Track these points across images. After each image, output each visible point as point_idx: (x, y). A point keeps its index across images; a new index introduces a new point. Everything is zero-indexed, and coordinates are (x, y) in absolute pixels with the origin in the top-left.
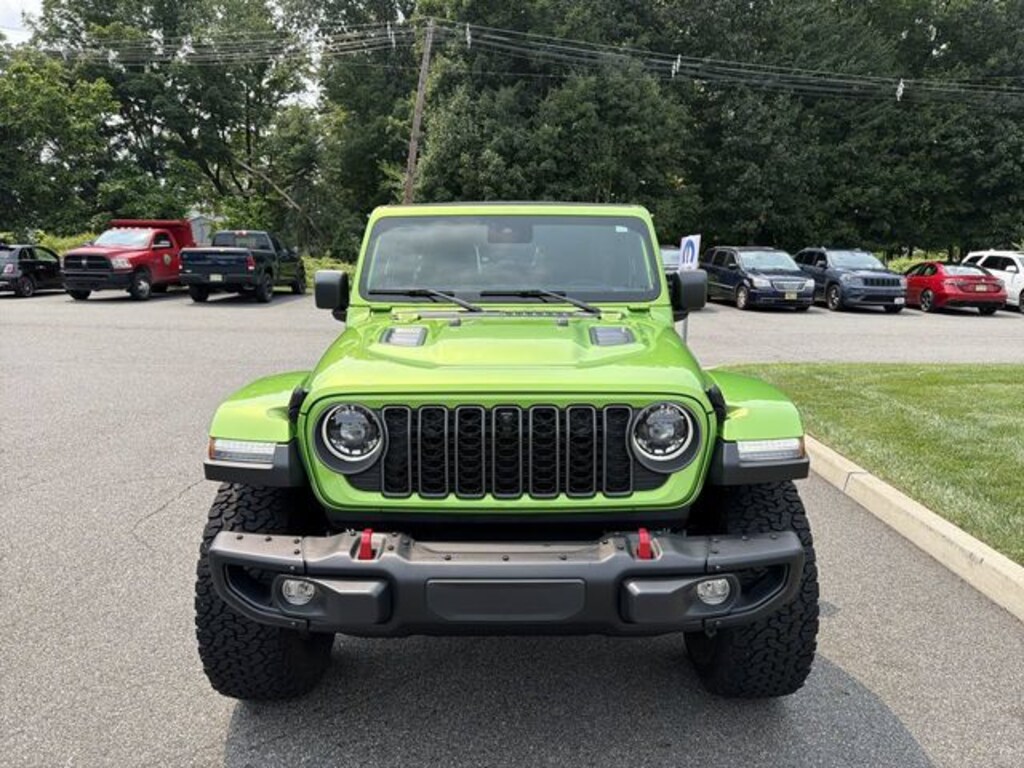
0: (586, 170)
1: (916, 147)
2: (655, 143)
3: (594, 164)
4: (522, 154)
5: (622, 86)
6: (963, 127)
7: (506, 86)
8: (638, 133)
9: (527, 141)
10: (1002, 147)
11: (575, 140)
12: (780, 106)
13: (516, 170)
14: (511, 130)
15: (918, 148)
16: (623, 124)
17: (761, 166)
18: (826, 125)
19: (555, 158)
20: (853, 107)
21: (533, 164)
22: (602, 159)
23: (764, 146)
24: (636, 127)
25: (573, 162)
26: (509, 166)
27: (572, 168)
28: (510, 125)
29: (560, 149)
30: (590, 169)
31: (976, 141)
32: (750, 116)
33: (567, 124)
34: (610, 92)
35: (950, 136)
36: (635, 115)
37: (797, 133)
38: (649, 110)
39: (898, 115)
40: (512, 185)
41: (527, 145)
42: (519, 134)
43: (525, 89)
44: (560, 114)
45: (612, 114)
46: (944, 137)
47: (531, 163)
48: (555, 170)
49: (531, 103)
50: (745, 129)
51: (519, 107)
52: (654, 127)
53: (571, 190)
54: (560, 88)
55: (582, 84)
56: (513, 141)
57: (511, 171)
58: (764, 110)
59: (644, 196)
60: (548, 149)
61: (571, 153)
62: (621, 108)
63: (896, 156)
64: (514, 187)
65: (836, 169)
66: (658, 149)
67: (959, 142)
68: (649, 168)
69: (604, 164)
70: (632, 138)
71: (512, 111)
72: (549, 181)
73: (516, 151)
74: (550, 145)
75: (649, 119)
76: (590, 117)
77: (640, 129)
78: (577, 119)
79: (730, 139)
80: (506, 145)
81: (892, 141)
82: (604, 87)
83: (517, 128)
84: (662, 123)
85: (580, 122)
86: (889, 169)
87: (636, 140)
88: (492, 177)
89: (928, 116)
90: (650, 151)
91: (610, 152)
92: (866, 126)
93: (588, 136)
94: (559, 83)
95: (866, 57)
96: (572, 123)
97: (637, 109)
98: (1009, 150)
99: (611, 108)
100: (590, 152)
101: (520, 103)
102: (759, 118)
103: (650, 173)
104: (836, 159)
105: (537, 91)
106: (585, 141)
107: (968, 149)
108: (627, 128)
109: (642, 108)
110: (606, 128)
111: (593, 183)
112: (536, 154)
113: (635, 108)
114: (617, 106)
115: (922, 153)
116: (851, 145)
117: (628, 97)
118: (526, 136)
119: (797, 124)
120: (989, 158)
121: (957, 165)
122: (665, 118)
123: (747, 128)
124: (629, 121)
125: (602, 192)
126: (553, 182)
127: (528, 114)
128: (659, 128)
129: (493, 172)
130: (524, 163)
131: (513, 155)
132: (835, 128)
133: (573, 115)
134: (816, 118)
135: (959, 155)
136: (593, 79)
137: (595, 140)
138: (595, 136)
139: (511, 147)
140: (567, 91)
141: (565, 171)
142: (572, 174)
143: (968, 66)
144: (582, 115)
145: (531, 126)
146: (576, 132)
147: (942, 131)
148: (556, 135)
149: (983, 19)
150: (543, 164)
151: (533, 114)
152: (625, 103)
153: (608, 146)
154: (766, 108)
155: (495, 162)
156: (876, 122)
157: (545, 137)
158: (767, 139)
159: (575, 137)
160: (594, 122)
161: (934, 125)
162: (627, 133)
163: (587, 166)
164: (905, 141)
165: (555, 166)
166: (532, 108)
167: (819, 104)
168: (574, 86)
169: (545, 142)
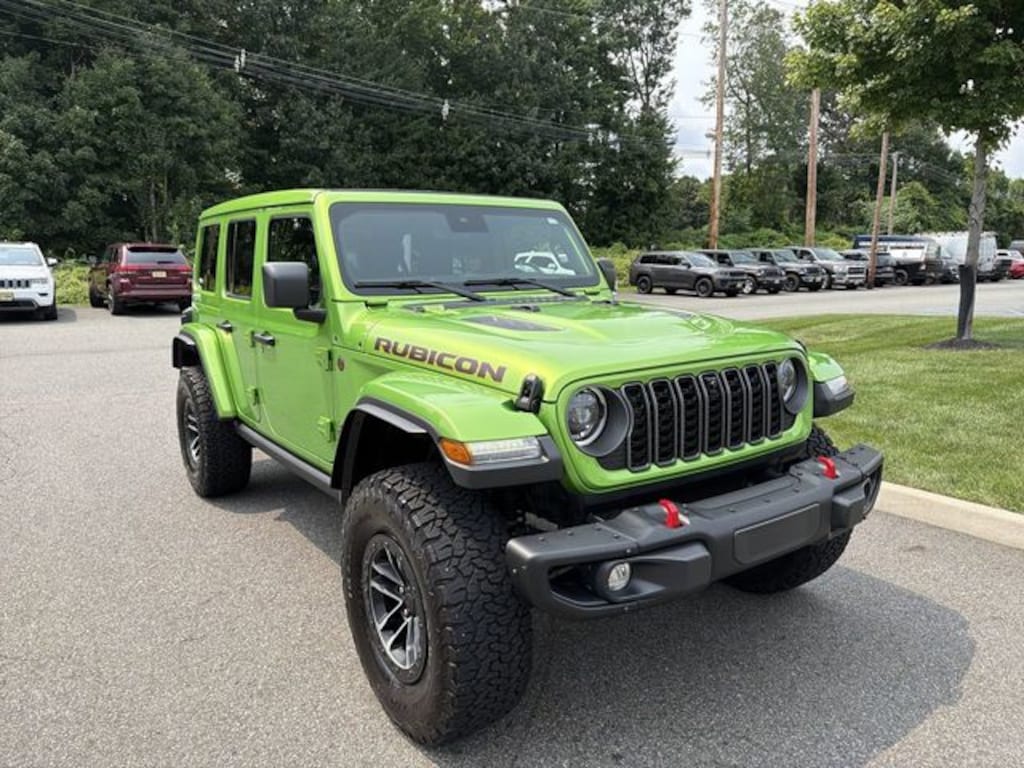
0: (136, 162)
1: (450, 161)
2: (212, 138)
3: (143, 156)
4: (49, 138)
5: (168, 74)
6: (484, 148)
7: (13, 55)
8: (192, 126)
9: (54, 124)
10: (513, 166)
11: (117, 128)
12: (333, 113)
13: (44, 156)
14: (29, 109)
15: (452, 164)
16: (173, 116)
17: (322, 170)
18: (374, 135)
19: (94, 145)
20: (394, 121)
21: (64, 152)
22: (153, 151)
23: (321, 150)
24: (189, 119)
25: (116, 152)
26: (31, 152)
27: (117, 159)
28: (27, 102)
29: (99, 136)
30: (140, 161)
31: (494, 161)
32: (305, 120)
33: (105, 109)
34: (154, 79)
35: (475, 155)
36: (186, 107)
37: (351, 140)
38: (202, 103)
39: (432, 132)
40: (40, 174)
41: (54, 128)
42: (41, 115)
43: (40, 63)
44: (93, 97)
45: (159, 103)
46: (470, 155)
47: (62, 149)
48: (96, 159)
49: (50, 80)
50: (301, 132)
51: (35, 82)
52: (208, 121)
53: (119, 183)
54: (90, 66)
55: (117, 65)
56: (34, 123)
57: (37, 157)
58: (319, 115)
59: (207, 193)
60: (83, 135)
61: (114, 142)
62: (170, 98)
63: (436, 169)
64: (44, 176)
65: (387, 177)
66: (216, 145)
67: (481, 160)
68: (208, 163)
69: (156, 156)
70: (187, 131)
71: (26, 86)
72: (89, 173)
73: (39, 134)
74: (86, 131)
75: (203, 113)
76: (134, 104)
77: (194, 122)
78: (117, 105)
79: (288, 141)
80: (25, 127)
81: (431, 155)
82: (145, 73)
83: (37, 108)
84: (217, 118)
85: (121, 107)
86: (431, 180)
87: (191, 134)
88: (10, 163)
89: (457, 135)
90: (208, 146)
91: (162, 144)
92: (409, 139)
93: (133, 124)
94: (88, 60)
95: (401, 76)
96: (111, 107)
97: (188, 101)
98: (518, 170)
99: (157, 96)
100: (138, 141)
101: (36, 78)
102: (314, 122)
103: (211, 170)
104: (387, 168)
105: (58, 67)
106: (130, 130)
107: (489, 167)
108: (178, 119)
109: (194, 100)
110: (154, 117)
111: (146, 175)
112: (67, 138)
113: (186, 99)
114: (163, 95)
115: (456, 167)
116: (397, 154)
117: (176, 86)
118: (52, 118)
119: (349, 131)
120: (506, 175)
121: (481, 180)
122: (220, 113)
123: (305, 131)
124: (180, 112)
125: (156, 186)
126: (93, 173)
127: (48, 92)
128: (214, 122)
129: (10, 157)
130: (53, 148)
131: (36, 139)
132: (383, 138)
133: (111, 99)
134: (367, 128)
135: (481, 171)
136: (130, 62)
137: (143, 130)
138: (142, 125)
139: (32, 128)
140: (100, 72)
141: (108, 160)
142: (118, 165)
143: (481, 94)
144: (122, 101)
145: (55, 107)
146: (117, 118)
147: (469, 149)
148: (91, 120)
149: (488, 56)
150: (79, 152)
151: (55, 92)
152: (173, 92)
153: (157, 137)
154: (320, 112)
155: (11, 145)
156: (416, 136)
157: (78, 120)
158: (325, 144)
159: (116, 124)
160: (139, 110)
161: (461, 143)
162: (179, 125)
163: (136, 158)
164: (441, 155)
165: (94, 154)
166: (53, 86)
167: (366, 114)
168: (108, 66)
169: (79, 126)
